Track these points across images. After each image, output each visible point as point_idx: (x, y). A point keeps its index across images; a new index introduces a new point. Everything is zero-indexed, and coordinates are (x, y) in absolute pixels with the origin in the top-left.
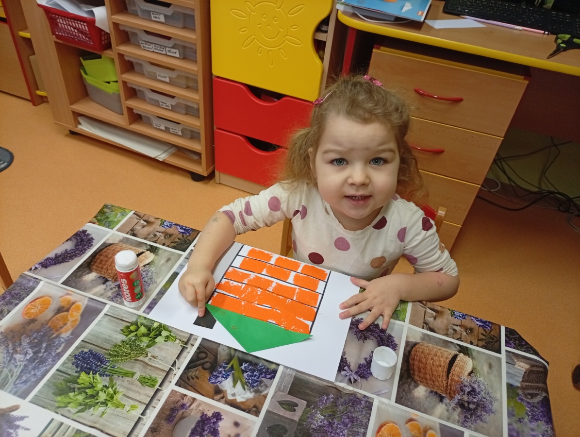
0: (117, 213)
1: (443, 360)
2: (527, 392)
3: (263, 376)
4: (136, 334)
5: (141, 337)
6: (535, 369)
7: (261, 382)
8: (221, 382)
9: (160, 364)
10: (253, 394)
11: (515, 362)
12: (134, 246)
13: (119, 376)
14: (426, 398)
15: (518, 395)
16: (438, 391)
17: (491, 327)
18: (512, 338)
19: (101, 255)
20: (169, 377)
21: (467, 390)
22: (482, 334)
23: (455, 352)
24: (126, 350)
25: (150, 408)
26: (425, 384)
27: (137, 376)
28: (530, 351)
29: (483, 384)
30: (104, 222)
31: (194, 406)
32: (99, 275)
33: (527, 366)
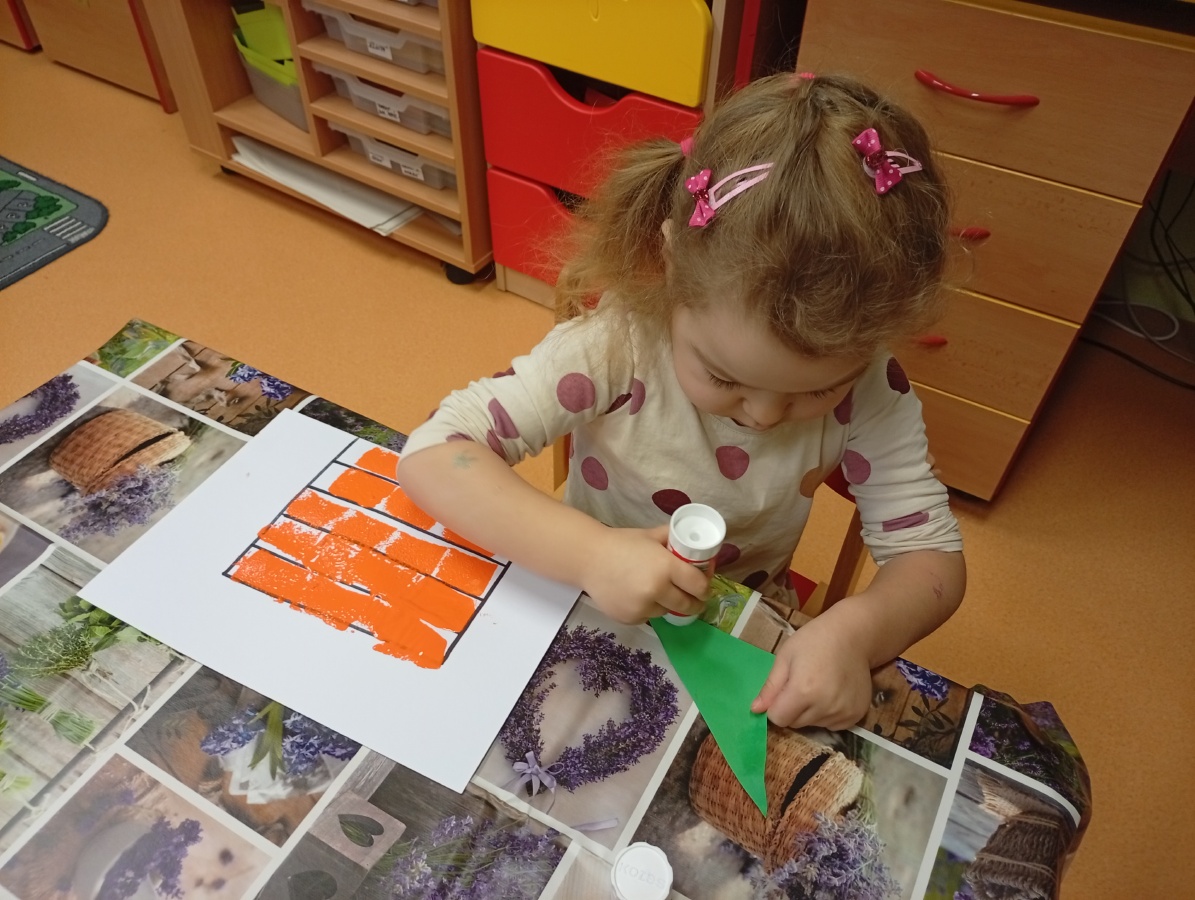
0: (146, 342)
1: (785, 763)
2: (989, 879)
3: (327, 749)
4: (88, 618)
5: (95, 625)
6: (1032, 820)
7: (318, 763)
8: (226, 751)
9: (110, 691)
10: (290, 789)
11: (982, 794)
12: (155, 419)
13: (17, 708)
14: (708, 856)
15: (962, 883)
16: (744, 844)
17: (944, 695)
18: (996, 730)
19: (81, 433)
20: (119, 724)
21: (824, 851)
22: (916, 710)
23: (825, 747)
24: (53, 651)
25: (56, 789)
26: (717, 821)
27: (52, 711)
28: (1035, 769)
29: (874, 843)
30: (113, 361)
31: (150, 797)
32: (61, 478)
33: (1012, 811)
